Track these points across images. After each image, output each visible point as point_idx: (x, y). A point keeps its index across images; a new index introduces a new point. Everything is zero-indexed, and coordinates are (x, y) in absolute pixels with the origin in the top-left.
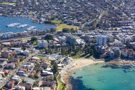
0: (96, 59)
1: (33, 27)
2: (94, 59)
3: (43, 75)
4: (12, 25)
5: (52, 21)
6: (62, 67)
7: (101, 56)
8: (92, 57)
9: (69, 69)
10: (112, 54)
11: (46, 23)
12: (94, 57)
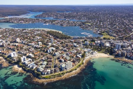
0: (110, 55)
1: (91, 35)
2: (109, 55)
3: (77, 57)
4: (83, 33)
5: (102, 33)
6: (89, 55)
7: (113, 54)
8: (108, 54)
9: (92, 57)
10: (120, 54)
11: (99, 34)
12: (109, 54)
